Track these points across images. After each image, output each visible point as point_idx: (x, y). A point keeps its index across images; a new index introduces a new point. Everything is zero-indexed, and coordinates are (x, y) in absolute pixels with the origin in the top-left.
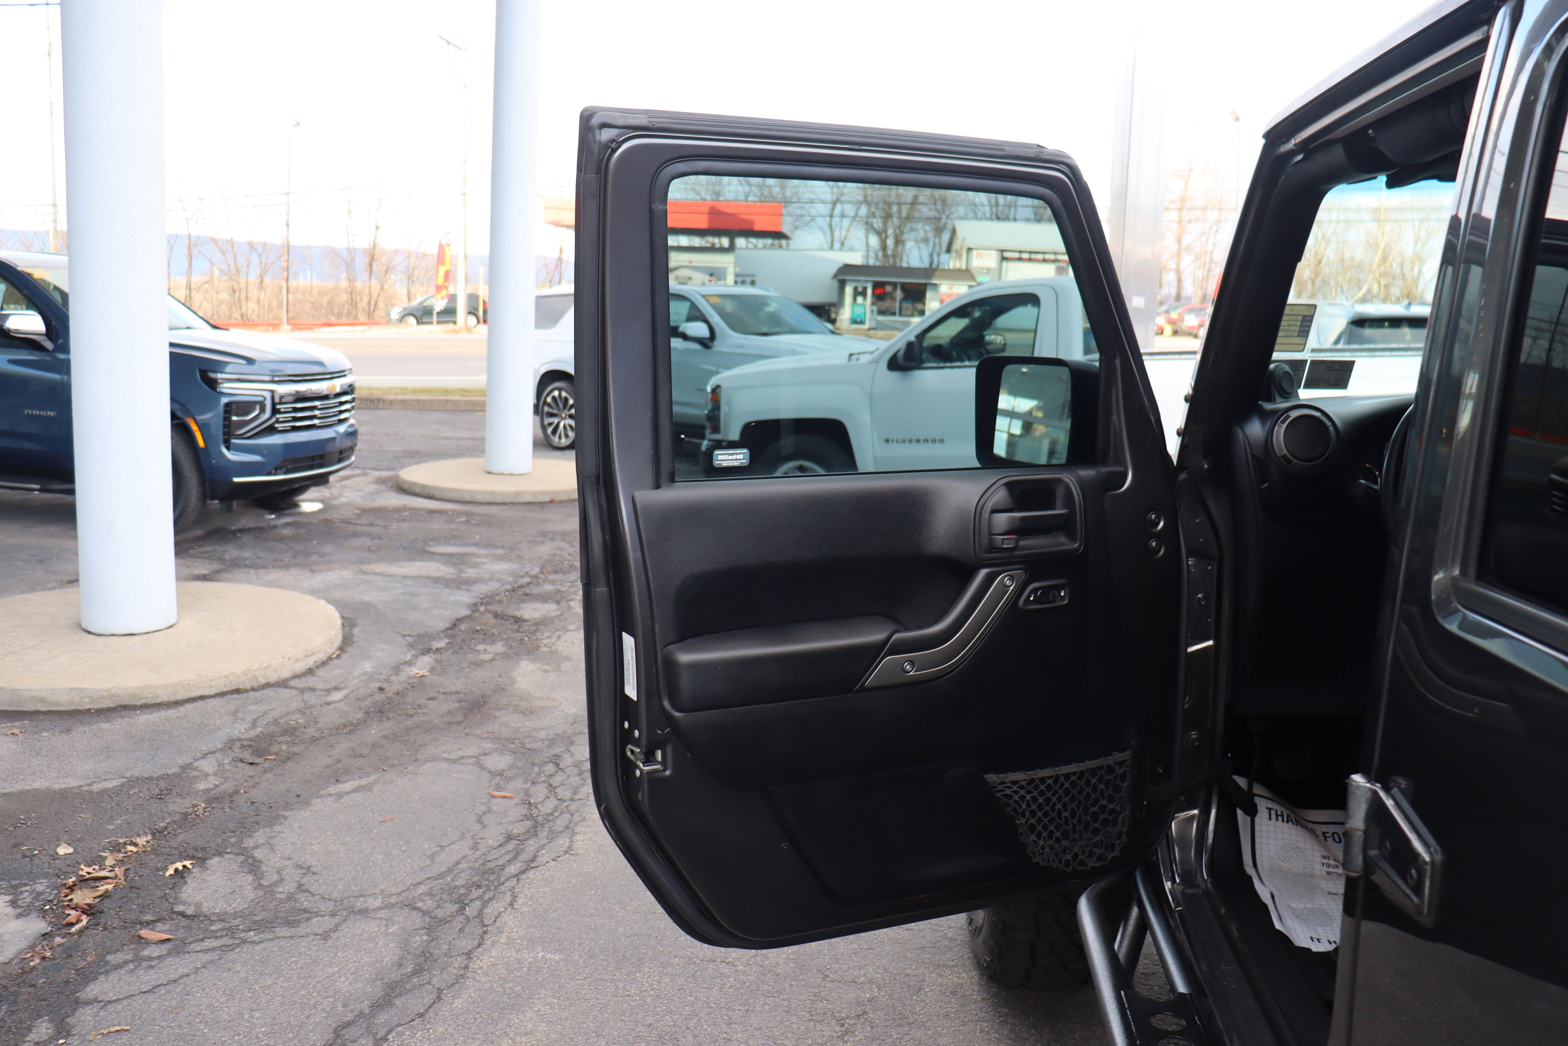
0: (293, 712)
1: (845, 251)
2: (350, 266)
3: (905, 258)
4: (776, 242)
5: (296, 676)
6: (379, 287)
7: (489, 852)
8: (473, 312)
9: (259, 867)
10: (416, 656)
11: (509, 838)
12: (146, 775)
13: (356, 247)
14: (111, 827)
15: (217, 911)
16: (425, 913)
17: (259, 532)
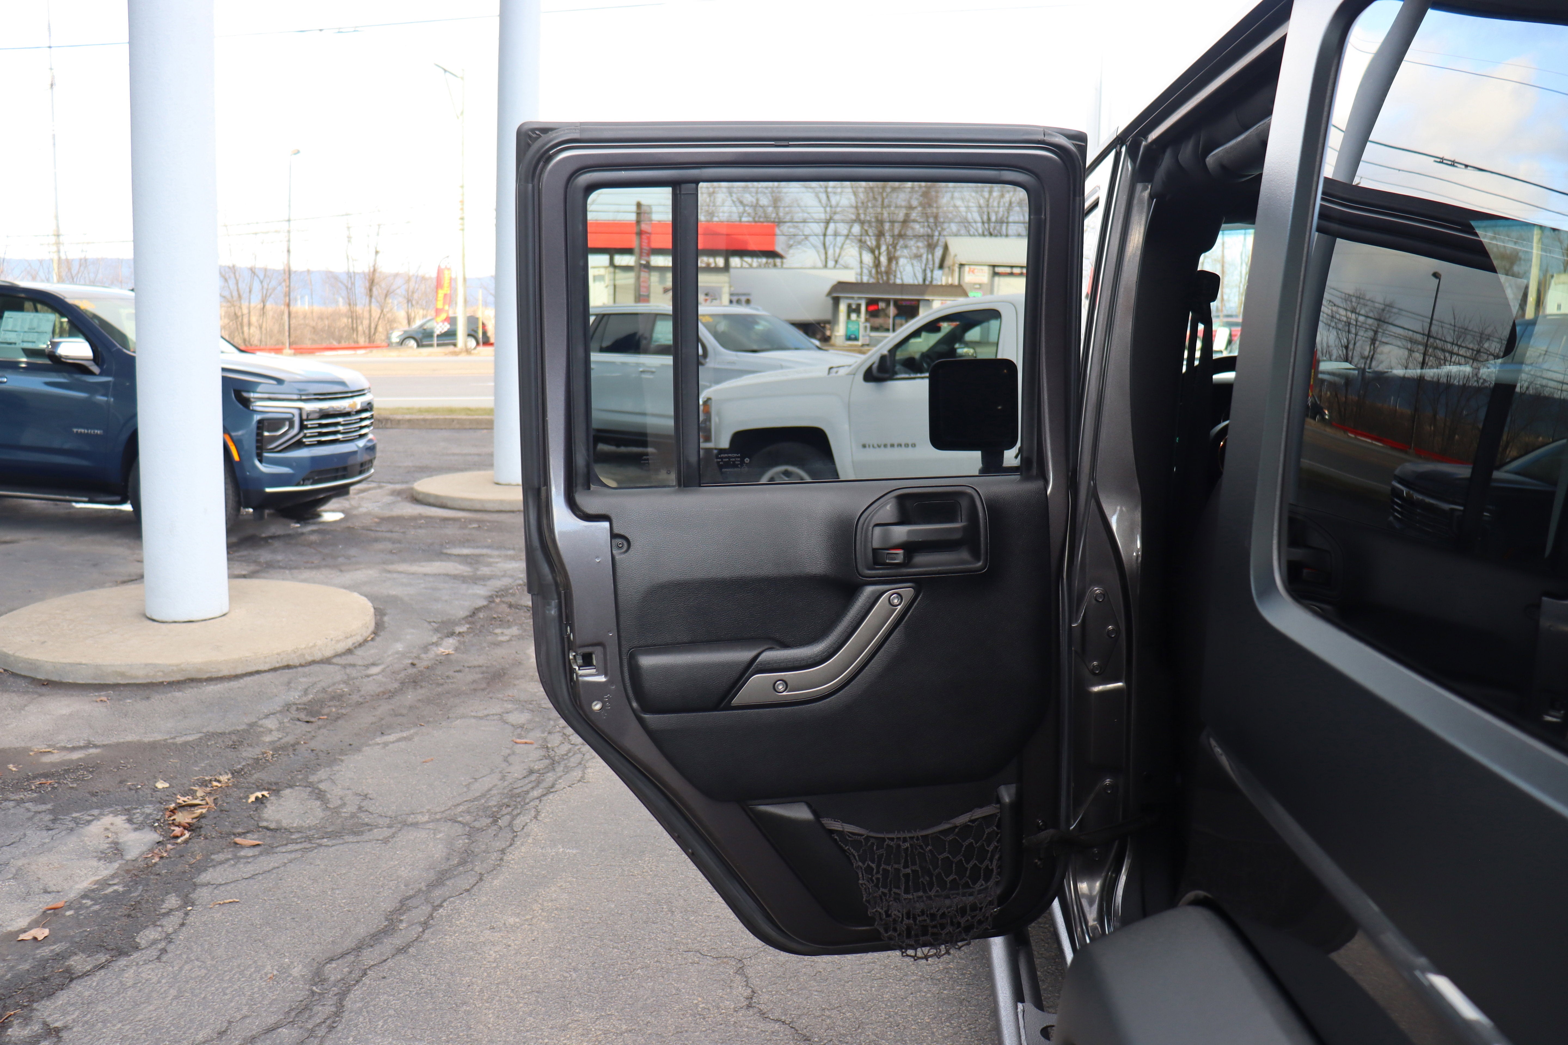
0: (339, 683)
1: (840, 269)
2: (350, 290)
3: (899, 275)
4: (771, 261)
5: (338, 655)
6: (379, 311)
7: (515, 782)
8: (472, 334)
9: (325, 795)
10: (442, 639)
11: (531, 772)
12: (219, 731)
13: (356, 271)
14: (197, 769)
15: (295, 825)
16: (464, 825)
17: (288, 538)
